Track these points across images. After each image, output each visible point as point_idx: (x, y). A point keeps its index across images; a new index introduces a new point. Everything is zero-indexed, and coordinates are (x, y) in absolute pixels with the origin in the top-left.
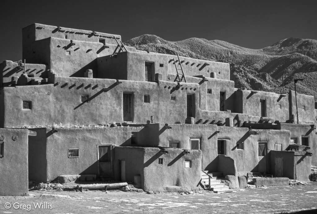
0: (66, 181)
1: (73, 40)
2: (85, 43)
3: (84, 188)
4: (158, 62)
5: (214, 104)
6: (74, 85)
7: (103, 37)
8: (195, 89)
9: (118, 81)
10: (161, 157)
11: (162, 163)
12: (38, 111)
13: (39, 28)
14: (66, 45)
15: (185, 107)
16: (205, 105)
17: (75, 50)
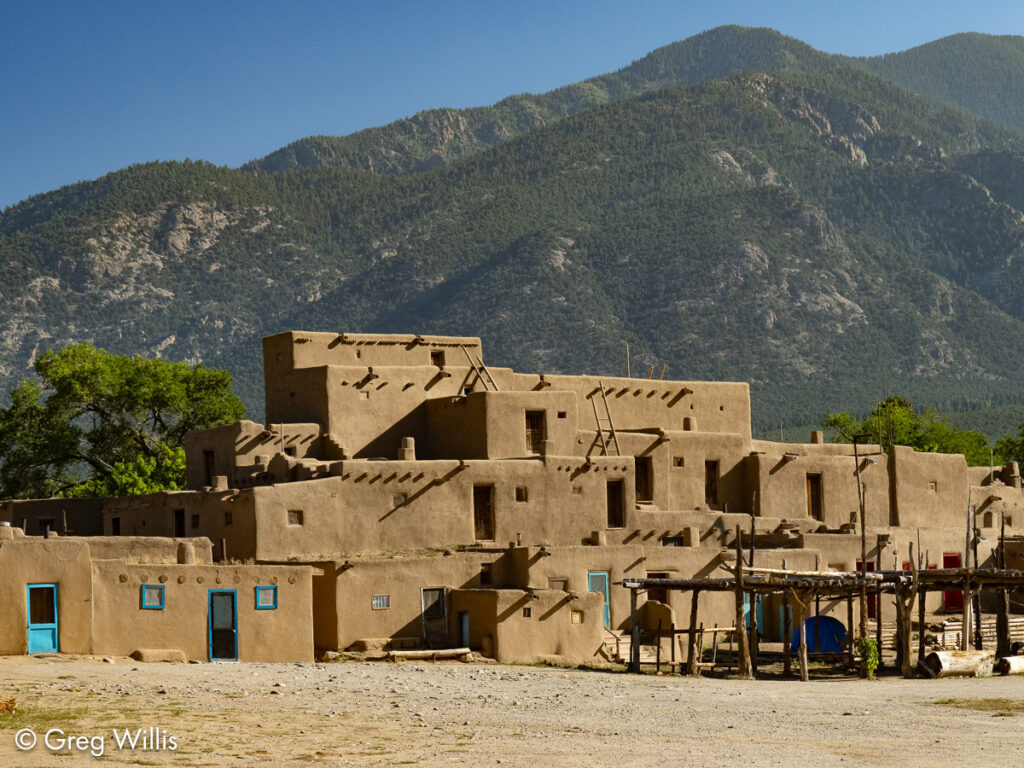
0: (369, 648)
1: (373, 367)
2: (399, 370)
3: (398, 657)
4: (554, 408)
5: (690, 491)
6: (379, 476)
7: (440, 345)
8: (624, 469)
9: (462, 463)
10: (526, 606)
11: (529, 616)
12: (314, 528)
13: (301, 341)
14: (360, 380)
15: (603, 505)
16: (665, 494)
17: (379, 388)
